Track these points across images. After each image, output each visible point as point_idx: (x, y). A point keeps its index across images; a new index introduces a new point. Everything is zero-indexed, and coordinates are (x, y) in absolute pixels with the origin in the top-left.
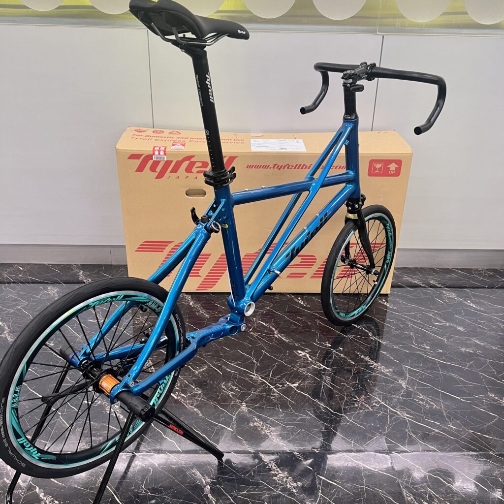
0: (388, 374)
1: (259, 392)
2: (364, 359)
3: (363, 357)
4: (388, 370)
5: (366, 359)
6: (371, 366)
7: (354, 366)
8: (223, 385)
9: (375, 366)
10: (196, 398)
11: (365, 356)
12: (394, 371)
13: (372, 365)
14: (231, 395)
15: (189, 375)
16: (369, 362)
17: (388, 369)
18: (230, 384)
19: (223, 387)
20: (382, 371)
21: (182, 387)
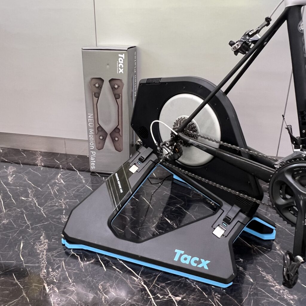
0: (291, 302)
1: (135, 300)
2: (265, 277)
3: (264, 274)
4: (292, 297)
5: (268, 277)
6: (272, 288)
7: (252, 284)
8: (102, 285)
9: (277, 288)
10: (67, 296)
11: (268, 273)
12: (299, 299)
13: (273, 286)
14: (103, 299)
15: (74, 266)
16: (271, 282)
17: (292, 295)
18: (108, 284)
19: (99, 287)
20: (285, 297)
21: (59, 280)
